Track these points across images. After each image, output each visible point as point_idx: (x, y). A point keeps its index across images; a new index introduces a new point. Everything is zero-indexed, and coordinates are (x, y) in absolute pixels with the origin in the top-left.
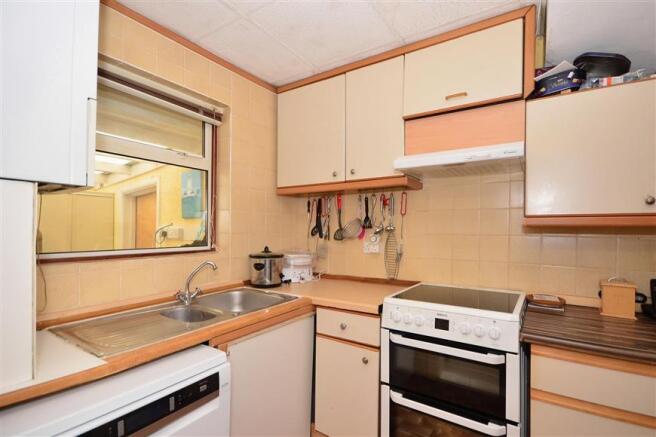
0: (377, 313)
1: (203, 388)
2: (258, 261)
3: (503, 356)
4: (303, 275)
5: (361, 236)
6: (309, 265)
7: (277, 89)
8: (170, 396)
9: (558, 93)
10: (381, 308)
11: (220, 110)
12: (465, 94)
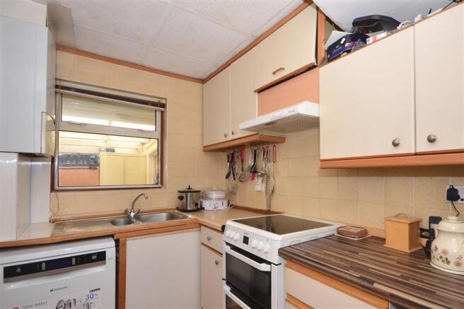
0: (220, 230)
1: (94, 257)
2: (182, 194)
3: (269, 266)
4: (217, 206)
5: (253, 178)
6: (223, 199)
7: (203, 81)
8: (74, 257)
9: (339, 56)
10: (223, 227)
11: (164, 101)
12: (283, 69)
